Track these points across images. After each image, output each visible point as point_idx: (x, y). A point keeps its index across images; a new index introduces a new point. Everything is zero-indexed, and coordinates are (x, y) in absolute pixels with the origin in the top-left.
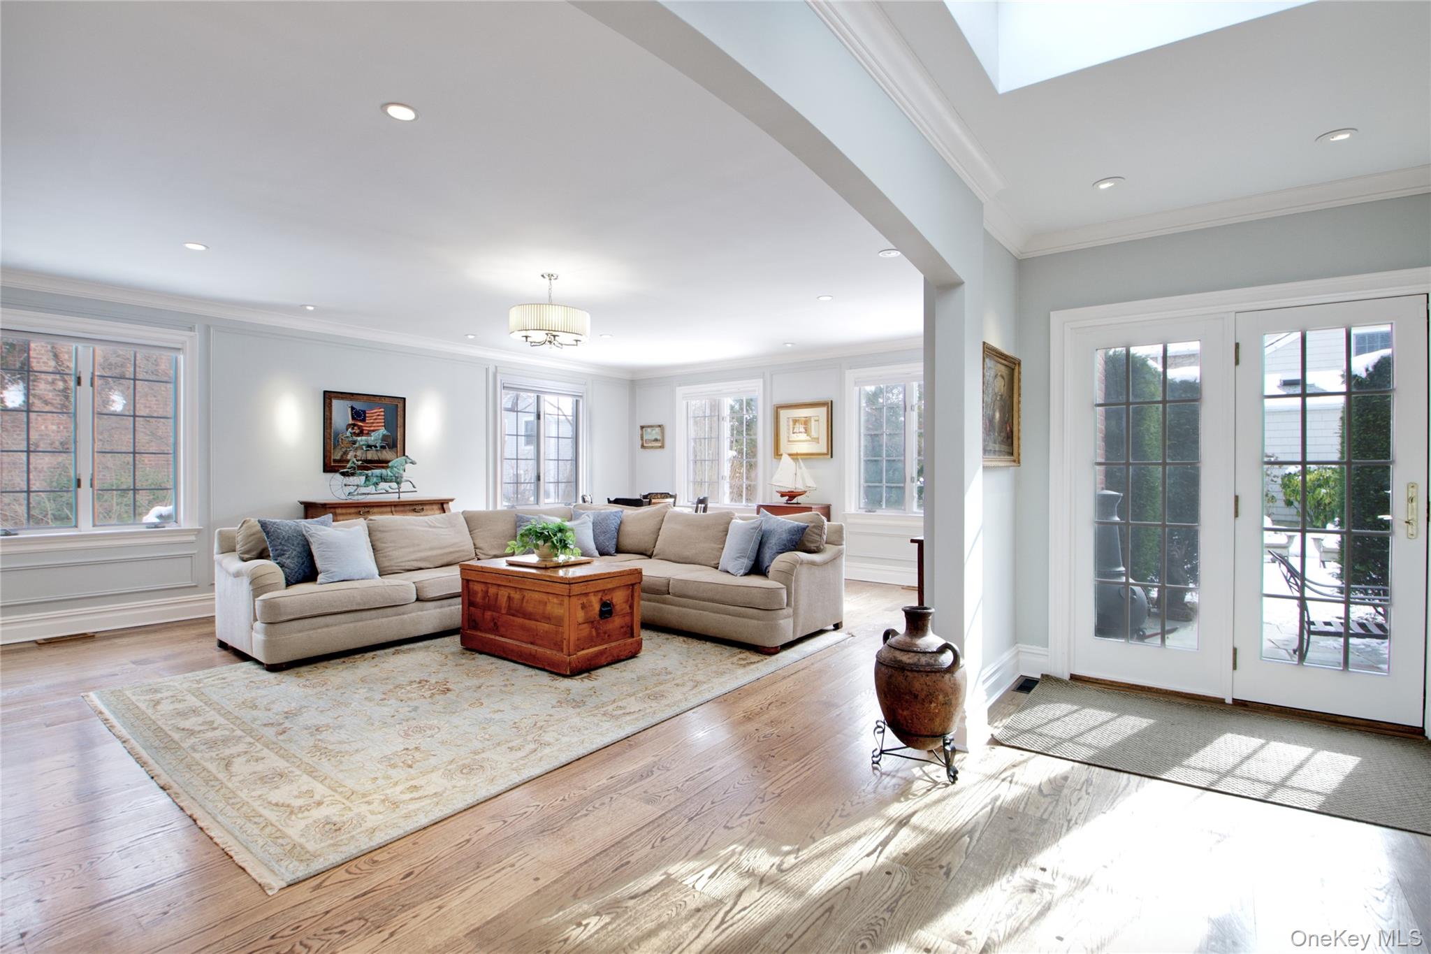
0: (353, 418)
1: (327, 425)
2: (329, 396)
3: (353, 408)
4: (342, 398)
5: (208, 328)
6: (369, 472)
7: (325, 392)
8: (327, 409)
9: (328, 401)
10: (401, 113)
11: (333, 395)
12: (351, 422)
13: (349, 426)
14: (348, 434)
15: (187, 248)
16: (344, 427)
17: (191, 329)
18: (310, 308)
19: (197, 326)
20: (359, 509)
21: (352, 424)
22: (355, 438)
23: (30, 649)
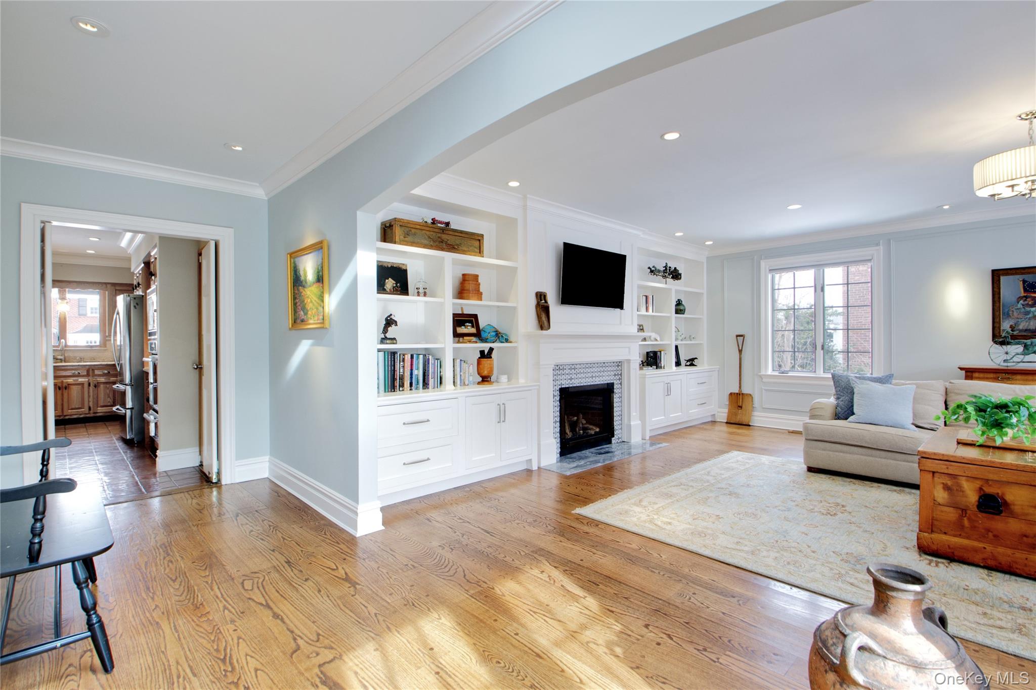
0: (1025, 290)
1: (996, 299)
2: (996, 275)
3: (1024, 282)
4: (1012, 274)
5: (889, 241)
6: (1028, 342)
7: (993, 271)
8: (995, 285)
9: (996, 278)
10: (672, 136)
11: (1001, 272)
12: (1023, 294)
13: (1021, 298)
14: (1020, 306)
15: (789, 209)
16: (1014, 299)
17: (878, 244)
18: (946, 207)
19: (881, 242)
20: (998, 375)
21: (1024, 297)
22: (1028, 309)
23: (783, 433)
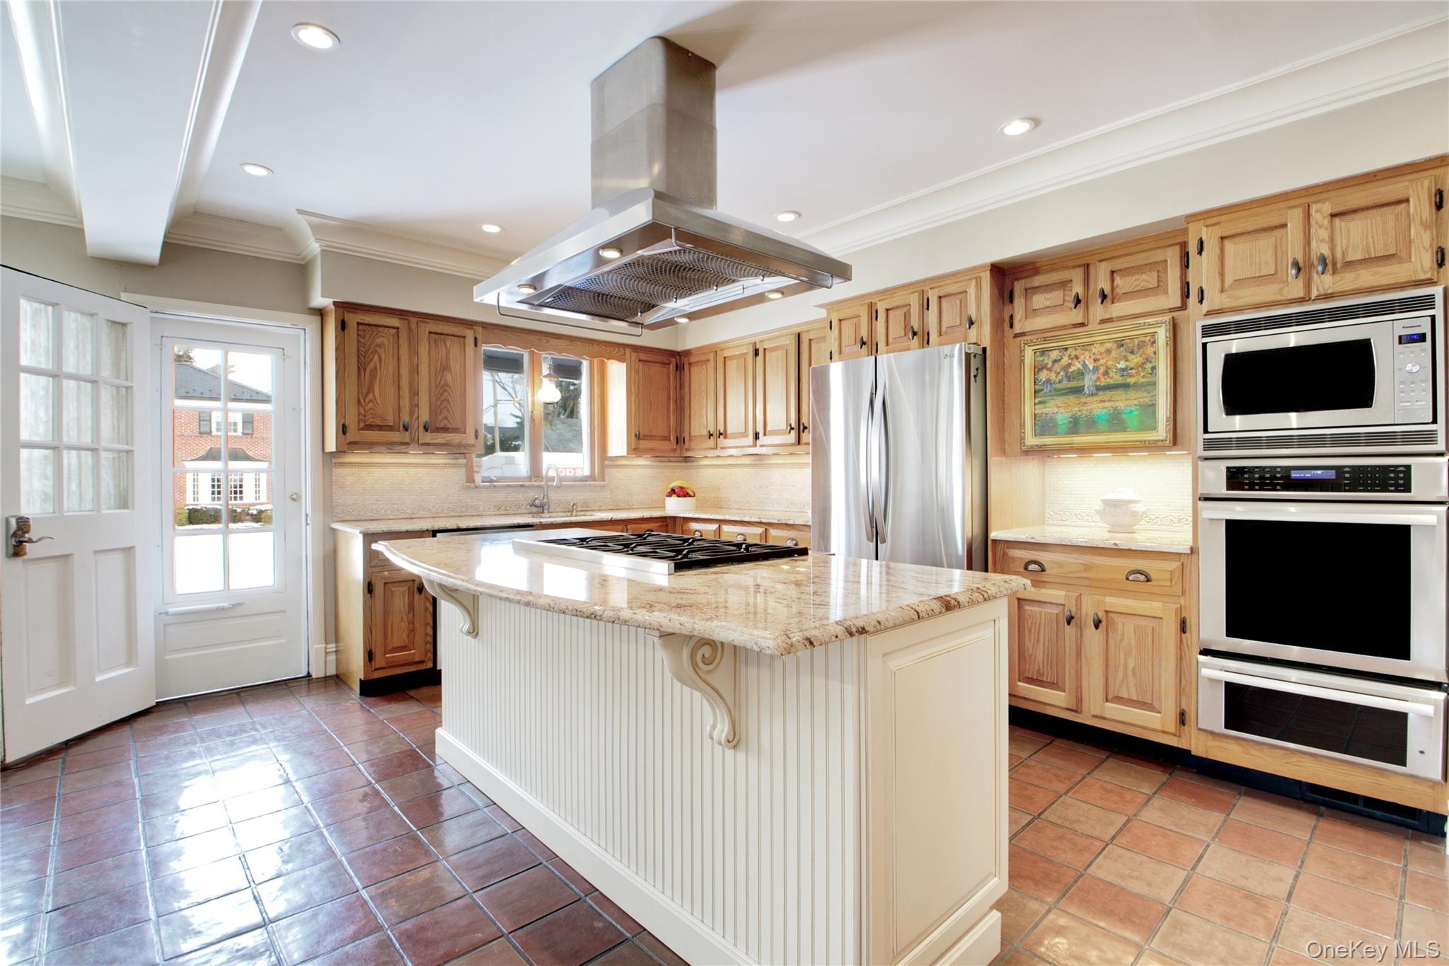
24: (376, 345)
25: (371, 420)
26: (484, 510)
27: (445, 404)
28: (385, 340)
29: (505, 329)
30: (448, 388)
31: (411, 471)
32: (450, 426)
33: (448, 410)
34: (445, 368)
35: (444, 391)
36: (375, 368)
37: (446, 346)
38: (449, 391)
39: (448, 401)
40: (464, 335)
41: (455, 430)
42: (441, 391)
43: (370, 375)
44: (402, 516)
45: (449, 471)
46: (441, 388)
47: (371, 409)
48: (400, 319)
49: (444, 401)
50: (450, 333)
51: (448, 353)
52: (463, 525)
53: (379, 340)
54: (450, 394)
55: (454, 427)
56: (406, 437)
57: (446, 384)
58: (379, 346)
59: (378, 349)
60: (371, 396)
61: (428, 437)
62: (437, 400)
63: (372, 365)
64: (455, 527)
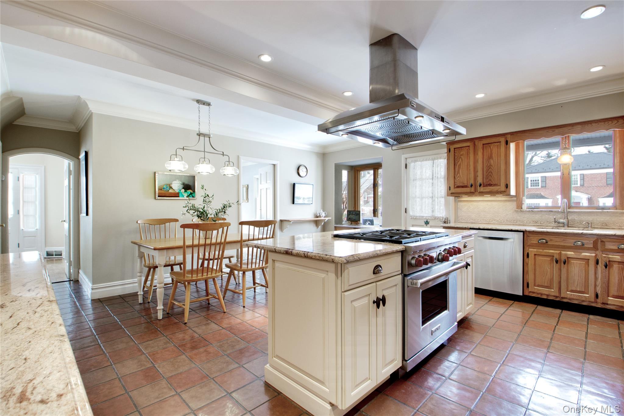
24: (461, 155)
25: (459, 184)
26: (527, 223)
27: (490, 174)
28: (464, 152)
29: (523, 132)
30: (492, 167)
31: (489, 203)
32: (492, 184)
33: (491, 176)
34: (490, 157)
35: (490, 168)
36: (460, 164)
37: (490, 148)
38: (492, 168)
39: (491, 173)
40: (499, 141)
41: (495, 185)
42: (488, 168)
43: (458, 167)
44: (485, 222)
45: (508, 204)
46: (488, 167)
47: (459, 180)
48: (470, 142)
49: (489, 172)
50: (492, 142)
51: (491, 151)
52: (481, 227)
53: (462, 153)
54: (492, 169)
55: (494, 183)
56: (472, 190)
57: (491, 165)
58: (462, 155)
59: (461, 156)
60: (459, 175)
61: (482, 189)
62: (486, 173)
63: (459, 163)
64: (478, 228)
